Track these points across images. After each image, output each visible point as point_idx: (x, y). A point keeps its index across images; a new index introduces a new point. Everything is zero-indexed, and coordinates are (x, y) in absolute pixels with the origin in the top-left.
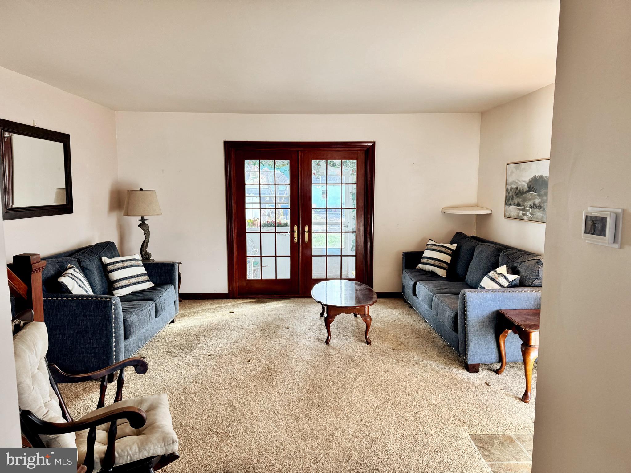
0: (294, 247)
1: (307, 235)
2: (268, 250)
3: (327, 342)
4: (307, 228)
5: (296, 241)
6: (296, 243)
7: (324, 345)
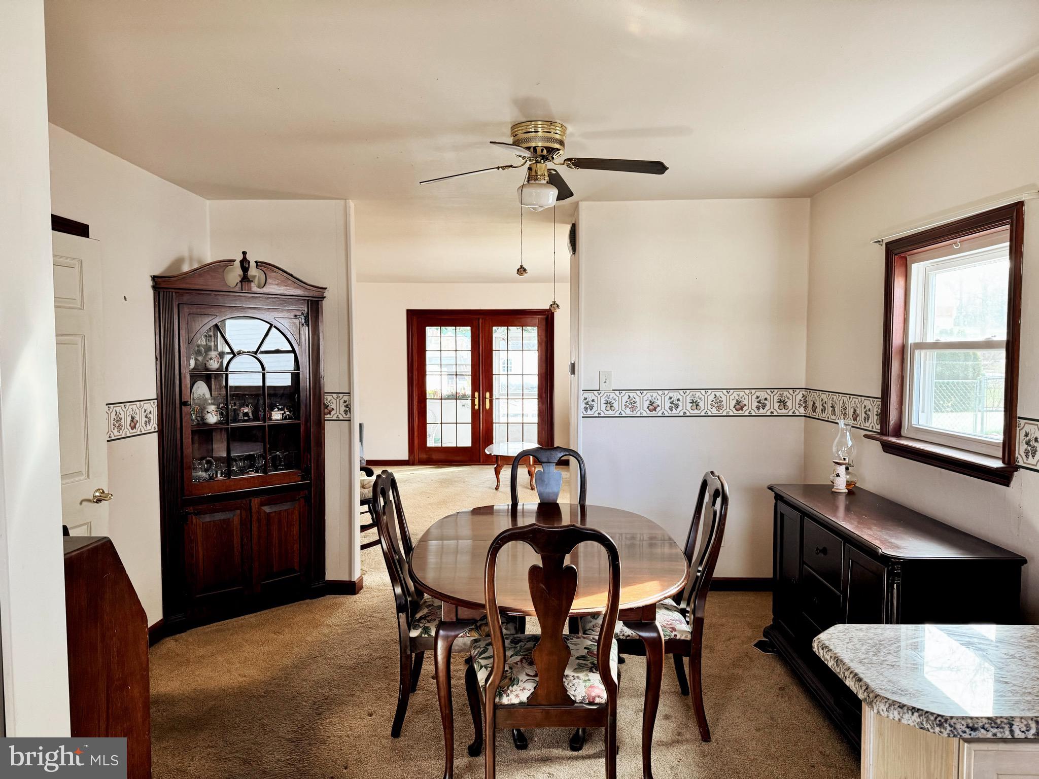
0: (475, 414)
1: (488, 401)
2: (449, 417)
3: (497, 489)
4: (488, 395)
5: (477, 407)
6: (477, 410)
7: (495, 491)
